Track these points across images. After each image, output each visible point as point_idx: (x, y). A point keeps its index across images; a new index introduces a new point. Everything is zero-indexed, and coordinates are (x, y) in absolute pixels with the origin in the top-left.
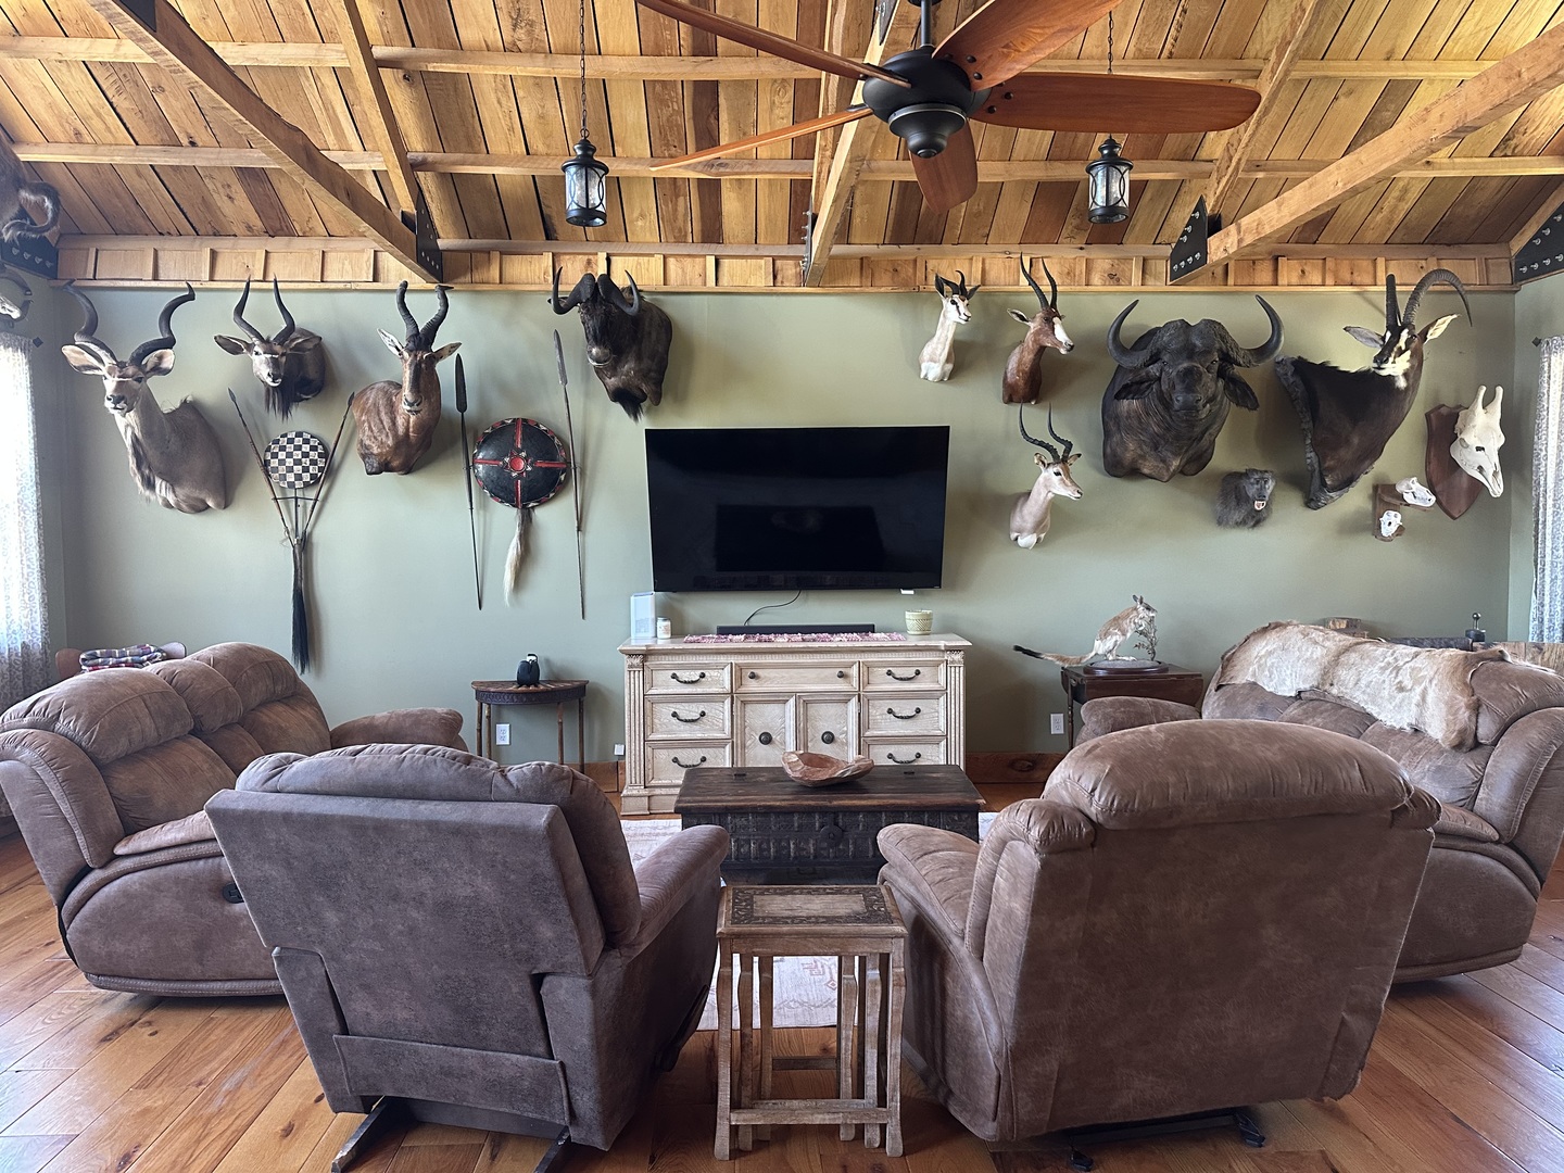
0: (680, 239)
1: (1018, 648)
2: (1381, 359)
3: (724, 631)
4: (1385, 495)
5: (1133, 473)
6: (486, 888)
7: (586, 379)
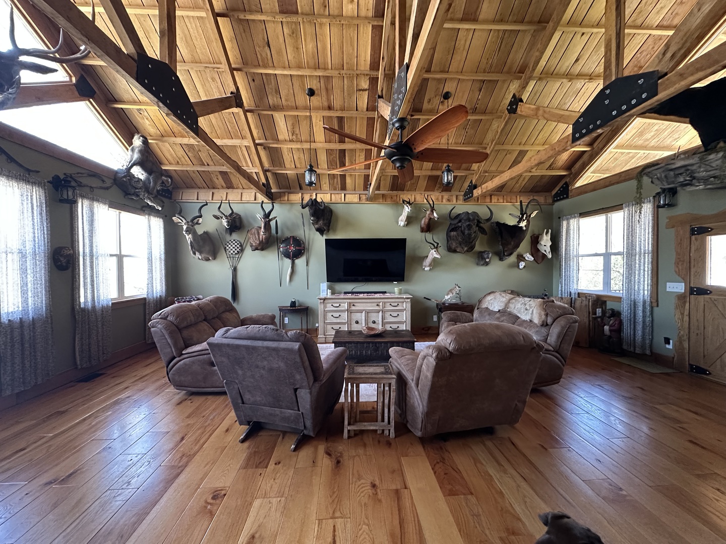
0: (335, 189)
1: (425, 298)
2: (519, 222)
3: (346, 293)
4: (521, 258)
5: (455, 251)
6: (282, 365)
7: (310, 225)
